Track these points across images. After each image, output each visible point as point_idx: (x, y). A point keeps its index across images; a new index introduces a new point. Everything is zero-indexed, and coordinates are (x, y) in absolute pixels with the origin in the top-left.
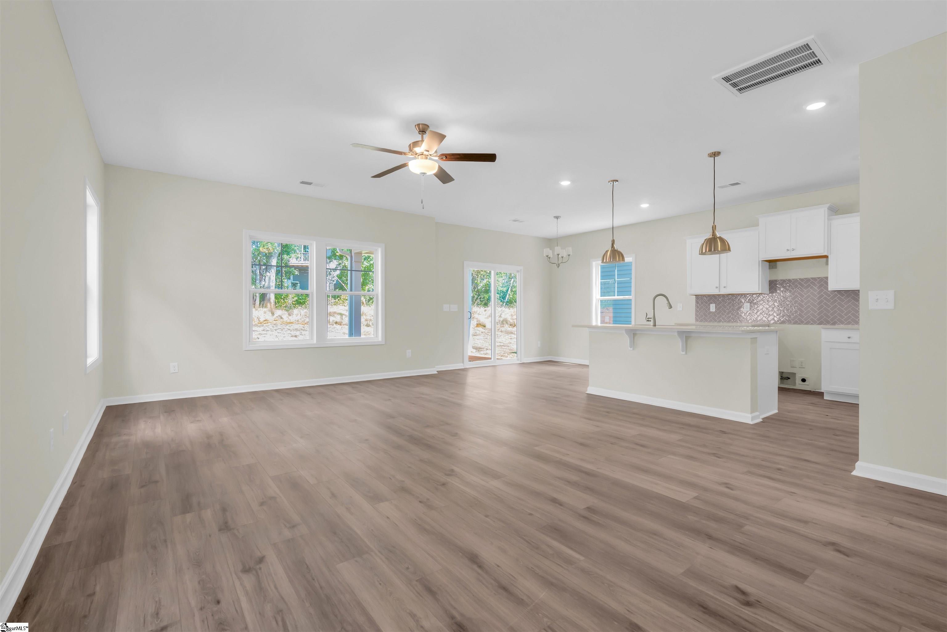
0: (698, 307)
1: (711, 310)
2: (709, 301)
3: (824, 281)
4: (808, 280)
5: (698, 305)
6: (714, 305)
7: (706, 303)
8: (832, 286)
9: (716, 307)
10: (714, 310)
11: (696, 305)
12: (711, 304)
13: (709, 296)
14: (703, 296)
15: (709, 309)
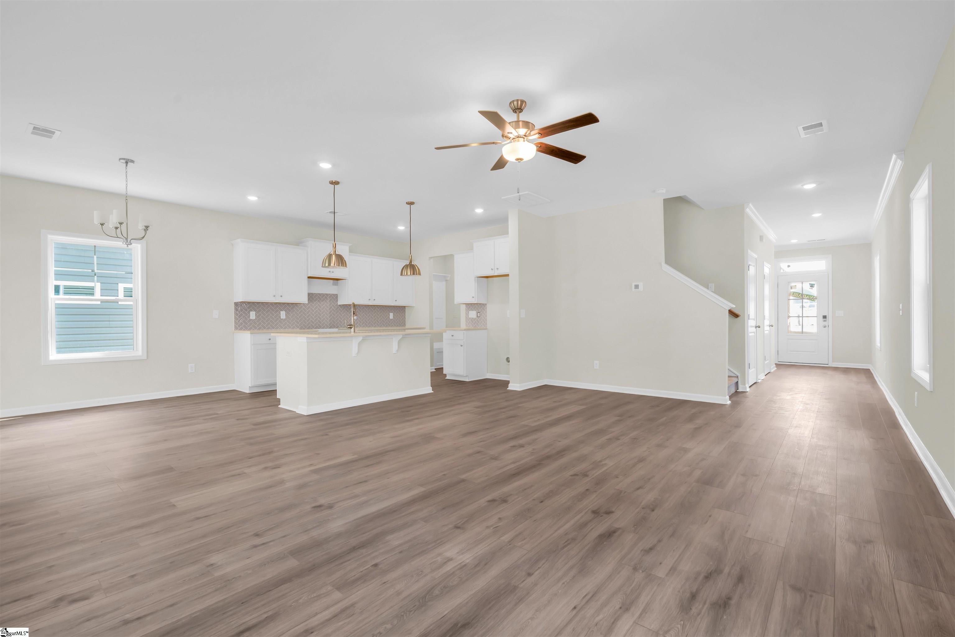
0: (237, 314)
1: (251, 318)
2: (248, 308)
3: (335, 297)
4: (323, 295)
5: (238, 312)
6: (254, 313)
7: (246, 310)
8: (340, 303)
9: (256, 315)
10: (254, 318)
11: (235, 312)
12: (251, 311)
13: (249, 303)
14: (243, 303)
15: (249, 316)
